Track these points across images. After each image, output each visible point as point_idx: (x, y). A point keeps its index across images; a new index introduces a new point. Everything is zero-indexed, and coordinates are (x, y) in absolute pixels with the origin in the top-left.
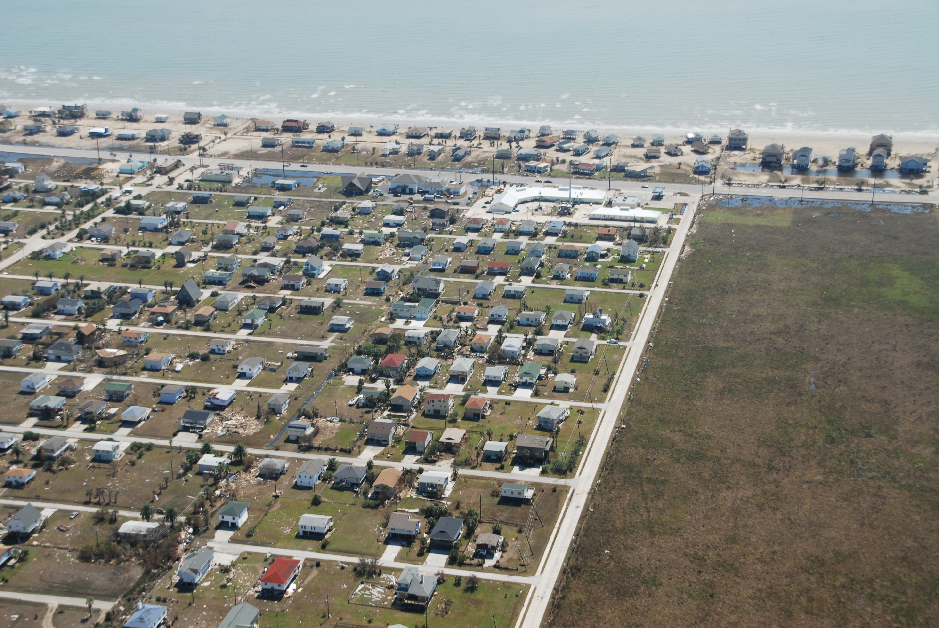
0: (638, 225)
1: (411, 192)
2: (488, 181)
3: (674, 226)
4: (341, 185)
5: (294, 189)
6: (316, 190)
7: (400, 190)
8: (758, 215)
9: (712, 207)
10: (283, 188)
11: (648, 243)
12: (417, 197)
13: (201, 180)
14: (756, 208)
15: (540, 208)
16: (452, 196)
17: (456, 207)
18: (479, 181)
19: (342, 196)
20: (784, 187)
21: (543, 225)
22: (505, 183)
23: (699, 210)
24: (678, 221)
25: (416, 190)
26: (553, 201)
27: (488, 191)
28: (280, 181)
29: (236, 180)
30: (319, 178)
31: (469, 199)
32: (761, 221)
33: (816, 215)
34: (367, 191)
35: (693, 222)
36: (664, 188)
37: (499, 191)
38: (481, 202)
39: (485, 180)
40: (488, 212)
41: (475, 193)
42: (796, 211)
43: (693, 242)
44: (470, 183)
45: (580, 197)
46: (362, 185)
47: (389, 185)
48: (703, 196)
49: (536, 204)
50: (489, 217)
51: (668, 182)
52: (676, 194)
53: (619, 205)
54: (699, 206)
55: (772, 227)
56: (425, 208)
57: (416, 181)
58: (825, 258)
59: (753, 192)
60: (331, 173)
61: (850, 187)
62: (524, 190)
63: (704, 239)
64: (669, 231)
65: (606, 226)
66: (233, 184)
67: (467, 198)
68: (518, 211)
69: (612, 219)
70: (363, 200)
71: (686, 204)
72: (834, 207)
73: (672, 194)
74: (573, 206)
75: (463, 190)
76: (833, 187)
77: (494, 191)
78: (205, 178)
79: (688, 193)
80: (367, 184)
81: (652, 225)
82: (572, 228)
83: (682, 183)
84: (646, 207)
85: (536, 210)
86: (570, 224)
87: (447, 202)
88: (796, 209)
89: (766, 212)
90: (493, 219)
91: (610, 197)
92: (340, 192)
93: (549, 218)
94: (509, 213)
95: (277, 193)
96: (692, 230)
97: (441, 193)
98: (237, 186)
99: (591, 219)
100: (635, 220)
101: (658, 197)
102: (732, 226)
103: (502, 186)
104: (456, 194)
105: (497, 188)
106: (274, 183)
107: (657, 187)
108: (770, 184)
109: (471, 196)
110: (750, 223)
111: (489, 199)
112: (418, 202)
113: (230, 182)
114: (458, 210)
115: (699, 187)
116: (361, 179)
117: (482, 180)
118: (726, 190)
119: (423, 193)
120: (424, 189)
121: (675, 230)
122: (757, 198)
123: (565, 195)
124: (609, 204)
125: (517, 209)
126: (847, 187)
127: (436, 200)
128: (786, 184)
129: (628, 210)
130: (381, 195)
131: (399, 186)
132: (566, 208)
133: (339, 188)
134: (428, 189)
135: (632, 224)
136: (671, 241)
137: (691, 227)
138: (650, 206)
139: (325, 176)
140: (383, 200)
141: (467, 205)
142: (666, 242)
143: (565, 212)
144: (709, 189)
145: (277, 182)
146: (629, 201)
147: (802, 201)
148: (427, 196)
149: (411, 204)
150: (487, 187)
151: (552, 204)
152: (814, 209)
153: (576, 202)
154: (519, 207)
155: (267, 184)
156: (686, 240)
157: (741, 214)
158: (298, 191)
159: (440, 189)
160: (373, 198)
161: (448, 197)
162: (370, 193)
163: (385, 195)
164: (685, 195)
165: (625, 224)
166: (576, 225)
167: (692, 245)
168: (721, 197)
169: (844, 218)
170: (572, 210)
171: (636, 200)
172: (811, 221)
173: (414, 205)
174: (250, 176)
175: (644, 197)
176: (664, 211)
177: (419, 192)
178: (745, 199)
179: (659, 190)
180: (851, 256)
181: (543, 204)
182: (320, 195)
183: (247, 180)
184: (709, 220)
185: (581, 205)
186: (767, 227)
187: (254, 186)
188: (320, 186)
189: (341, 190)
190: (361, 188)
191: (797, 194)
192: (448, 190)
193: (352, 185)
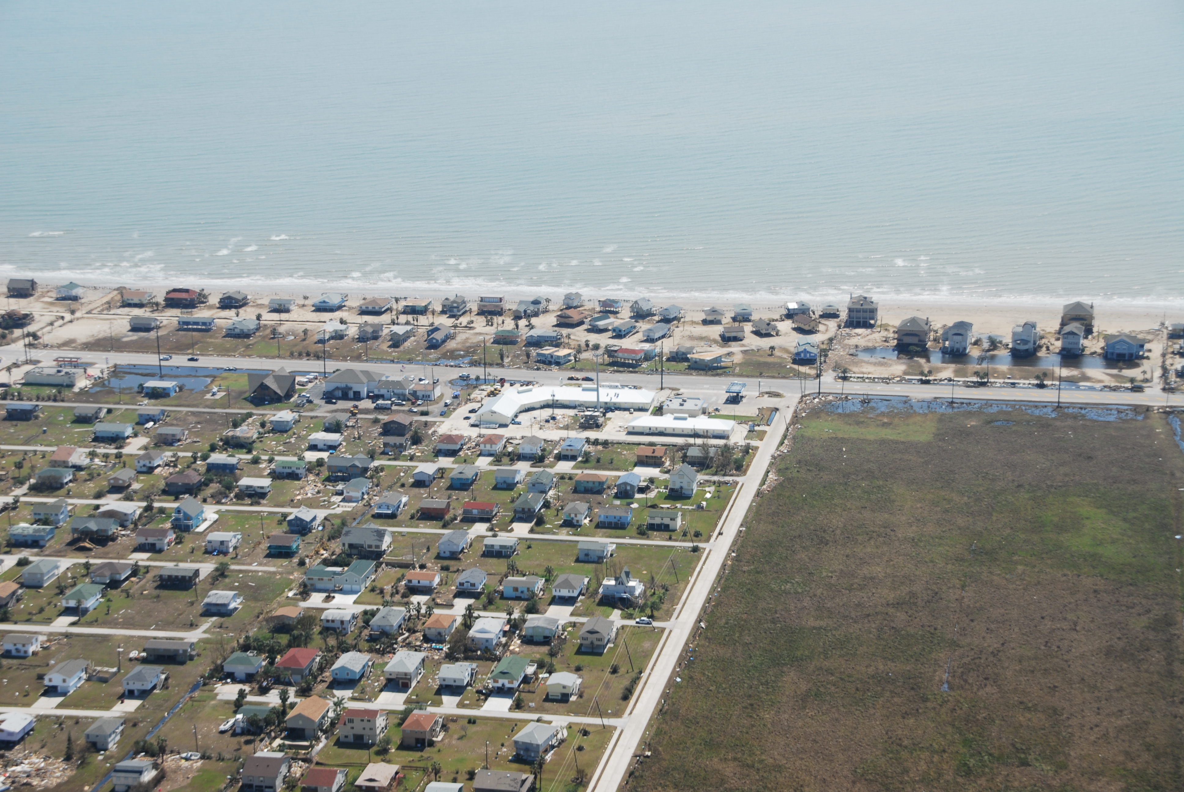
0: (699, 441)
1: (357, 396)
2: (478, 378)
3: (754, 443)
4: (247, 388)
5: (173, 394)
6: (208, 396)
7: (339, 394)
8: (884, 425)
9: (815, 413)
10: (155, 394)
11: (714, 469)
12: (366, 404)
13: (23, 384)
14: (883, 414)
15: (554, 418)
16: (419, 402)
17: (424, 418)
18: (464, 378)
19: (248, 404)
20: (927, 382)
21: (555, 443)
22: (502, 381)
23: (796, 418)
24: (761, 436)
25: (364, 393)
26: (574, 407)
27: (476, 394)
28: (151, 383)
29: (82, 383)
30: (215, 377)
31: (446, 405)
32: (888, 434)
33: (972, 423)
34: (288, 396)
35: (785, 437)
36: (744, 385)
37: (493, 394)
38: (463, 410)
39: (473, 377)
40: (473, 426)
41: (456, 397)
42: (942, 419)
43: (782, 466)
44: (451, 382)
45: (615, 400)
46: (280, 387)
47: (324, 386)
48: (802, 397)
49: (547, 413)
50: (474, 433)
51: (752, 376)
52: (762, 394)
53: (672, 412)
54: (795, 412)
55: (903, 443)
56: (376, 421)
57: (365, 380)
58: (981, 489)
59: (880, 389)
60: (235, 370)
61: (1027, 382)
62: (530, 390)
63: (799, 462)
64: (747, 450)
65: (652, 444)
66: (76, 390)
67: (442, 404)
68: (519, 423)
69: (661, 434)
70: (281, 409)
71: (777, 410)
72: (1001, 412)
73: (757, 394)
74: (604, 415)
75: (437, 392)
76: (1002, 381)
77: (485, 393)
78: (31, 380)
79: (781, 392)
80: (287, 386)
81: (721, 442)
82: (600, 447)
83: (773, 377)
84: (715, 414)
85: (547, 421)
86: (596, 442)
87: (410, 411)
88: (943, 415)
89: (896, 421)
90: (480, 436)
91: (662, 400)
92: (245, 399)
93: (564, 434)
94: (505, 426)
95: (146, 401)
96: (781, 448)
97: (402, 397)
98: (83, 392)
99: (630, 433)
100: (696, 435)
101: (735, 399)
102: (843, 441)
103: (498, 386)
104: (427, 398)
105: (490, 389)
106: (141, 386)
107: (733, 384)
108: (907, 377)
109: (448, 401)
110: (871, 437)
111: (476, 406)
112: (366, 411)
113: (71, 386)
114: (426, 424)
115: (796, 383)
116: (279, 379)
117: (468, 377)
118: (839, 387)
119: (375, 398)
120: (376, 392)
121: (756, 448)
122: (885, 399)
123: (590, 397)
124: (659, 411)
125: (517, 420)
126: (1022, 381)
127: (394, 408)
128: (931, 378)
129: (685, 419)
130: (310, 402)
131: (337, 388)
132: (592, 417)
133: (245, 392)
134: (383, 392)
135: (691, 441)
136: (748, 466)
137: (782, 443)
138: (721, 413)
139: (225, 374)
140: (312, 410)
141: (443, 414)
142: (740, 468)
143: (591, 424)
144: (811, 386)
145: (146, 385)
146: (689, 405)
147: (952, 402)
148: (380, 402)
149: (354, 414)
150: (476, 387)
151: (572, 412)
152: (970, 414)
153: (609, 408)
154: (523, 418)
155: (130, 388)
156: (771, 464)
157: (858, 423)
158: (179, 398)
159: (400, 391)
160: (297, 407)
161: (413, 404)
162: (292, 400)
163: (317, 401)
164: (777, 395)
165: (680, 441)
166: (605, 443)
167: (779, 472)
168: (830, 398)
169: (1014, 428)
170: (601, 420)
171: (700, 404)
172: (964, 433)
173: (359, 416)
174: (105, 376)
175: (714, 399)
176: (741, 420)
177: (368, 397)
178: (866, 401)
179: (736, 388)
180: (1019, 486)
181: (559, 413)
182: (214, 404)
183: (99, 382)
184: (809, 433)
185: (617, 412)
186: (897, 442)
187: (110, 392)
188: (215, 389)
189: (247, 395)
190: (279, 392)
191: (945, 392)
192: (414, 393)
193: (263, 387)
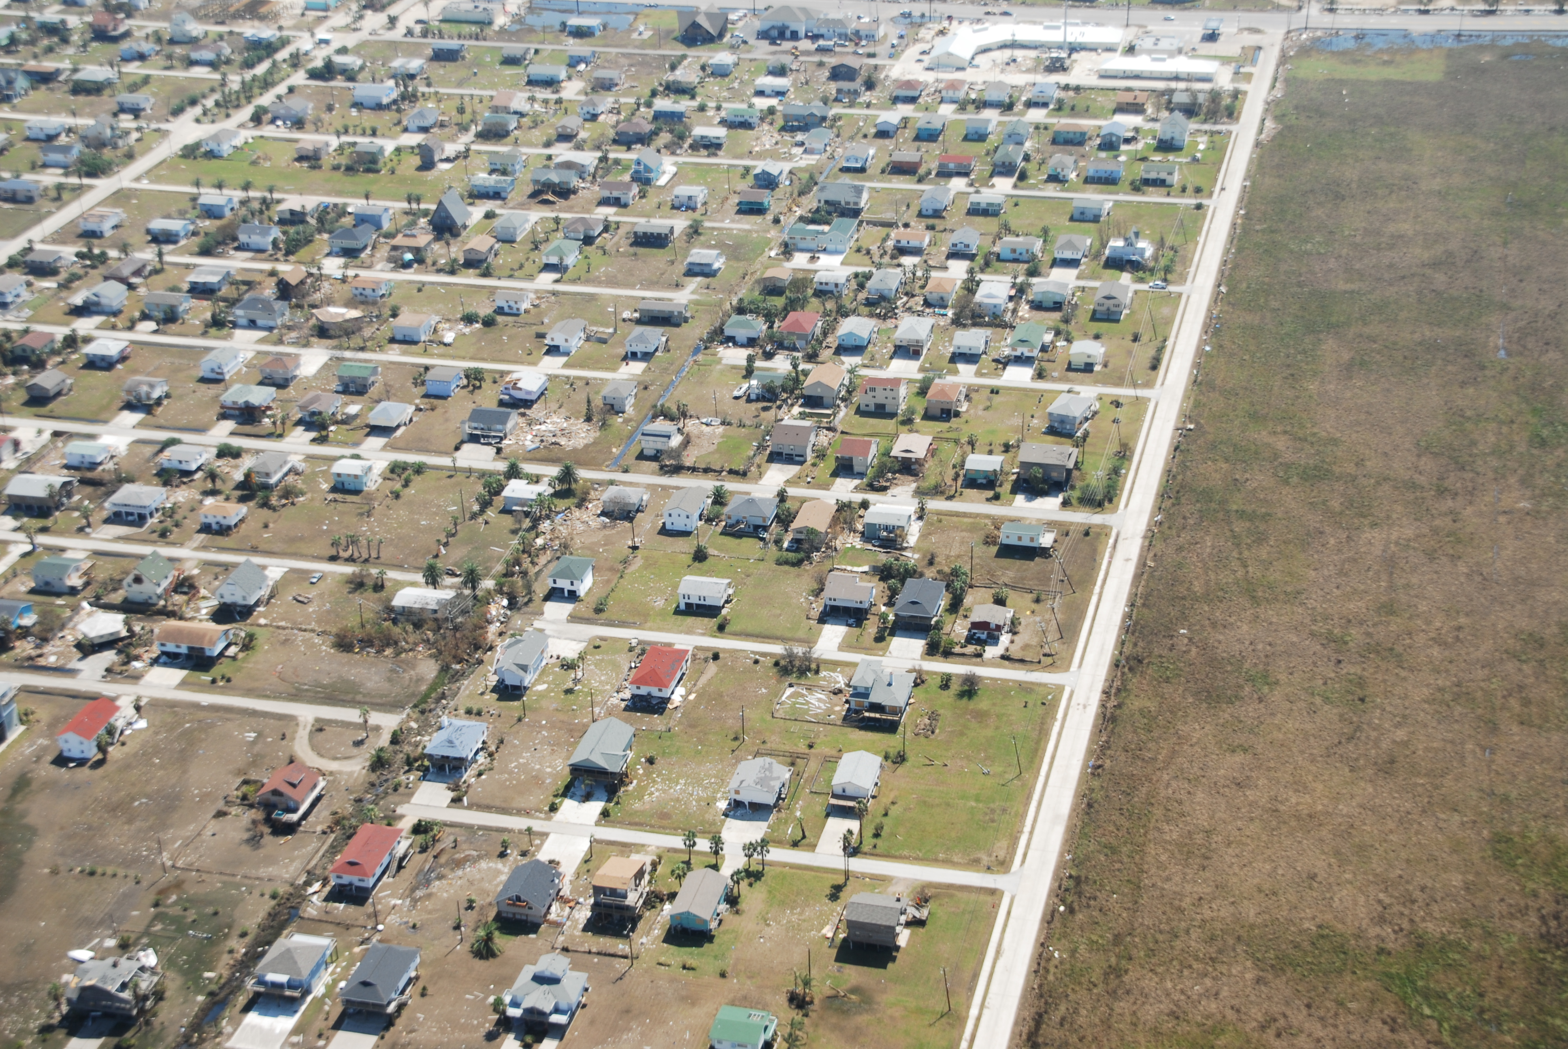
0: (1182, 85)
1: (795, 36)
2: (923, 16)
3: (1243, 86)
4: (676, 26)
5: (598, 33)
6: (635, 35)
7: (775, 33)
8: (1385, 63)
9: (1305, 51)
10: (580, 33)
11: (1202, 117)
12: (805, 45)
13: (441, 21)
14: (1381, 51)
15: (1014, 61)
16: (864, 43)
17: (872, 61)
18: (907, 15)
19: (680, 45)
20: (1426, 12)
21: (1021, 89)
22: (950, 18)
23: (1284, 59)
24: (1248, 77)
25: (802, 33)
26: (1036, 48)
27: (923, 33)
28: (574, 21)
29: (501, 21)
30: (637, 14)
31: (893, 46)
32: (1391, 73)
33: (1487, 58)
34: (721, 35)
35: (1275, 79)
36: (1221, 20)
37: (942, 32)
38: (913, 51)
39: (916, 13)
40: (928, 69)
41: (901, 37)
42: (1450, 54)
43: (1278, 113)
44: (892, 19)
45: (1080, 39)
46: (712, 25)
47: (758, 25)
48: (1289, 32)
49: (1007, 54)
50: (929, 77)
51: (1225, 10)
52: (1241, 30)
53: (1149, 52)
54: (1282, 50)
55: (1410, 83)
56: (821, 64)
57: (803, 18)
58: (1508, 134)
59: (1373, 22)
60: (656, 6)
61: (1543, 8)
62: (986, 29)
63: (1296, 108)
64: (1236, 95)
65: (1129, 90)
66: (496, 27)
67: (888, 45)
68: (977, 67)
69: (1137, 77)
70: (716, 51)
71: (1260, 48)
72: (1517, 45)
73: (1235, 30)
74: (1069, 56)
75: (881, 32)
76: (1513, 8)
77: (933, 33)
78: (449, 16)
79: (1261, 27)
80: (721, 23)
81: (1206, 86)
82: (1071, 93)
83: (1249, 11)
84: (1193, 53)
85: (1008, 64)
86: (1066, 88)
87: (855, 53)
88: (1450, 50)
89: (1398, 58)
90: (937, 80)
91: (1130, 38)
92: (675, 39)
93: (1030, 78)
94: (962, 69)
95: (571, 41)
96: (1274, 92)
97: (844, 36)
98: (502, 31)
99: (1102, 77)
100: (1177, 78)
101: (1211, 37)
102: (1342, 82)
103: (946, 24)
104: (870, 37)
105: (937, 27)
106: (564, 25)
107: (1209, 20)
108: (1403, 7)
109: (895, 42)
110: (1373, 77)
111: (926, 47)
112: (807, 53)
113: (490, 23)
114: (876, 67)
115: (1283, 17)
116: (709, 16)
117: (910, 14)
118: (1327, 20)
119: (815, 37)
120: (816, 32)
121: (1245, 93)
122: (1382, 34)
123: (1055, 36)
124: (1131, 50)
125: (975, 62)
126: (1536, 8)
127: (837, 49)
128: (1430, 7)
129: (1163, 60)
130: (745, 42)
131: (773, 27)
132: (1058, 59)
133: (673, 31)
134: (823, 31)
135: (1173, 85)
136: (1240, 113)
137: (1273, 87)
138: (1199, 52)
139: (647, 11)
140: (749, 52)
141: (891, 56)
142: (1232, 114)
143: (1057, 66)
144: (1298, 20)
145: (570, 23)
146: (1164, 44)
147: (1459, 35)
148: (821, 42)
149: (797, 57)
150: (920, 25)
151: (1033, 54)
152: (1482, 48)
153: (1073, 49)
154: (979, 59)
155: (552, 27)
156: (1266, 111)
157: (1356, 62)
158: (604, 37)
159: (843, 31)
160: (733, 48)
161: (857, 44)
162: (725, 40)
163: (752, 41)
164: (1257, 31)
165: (1161, 85)
166: (1077, 89)
167: (1276, 118)
168: (1319, 33)
169: (1536, 63)
170: (1067, 63)
171: (1176, 44)
172: (1479, 71)
173: (801, 59)
174: (522, 13)
175: (1187, 37)
176: (1225, 60)
177: (807, 36)
178: (1360, 36)
179: (1213, 25)
180: (1552, 129)
181: (1019, 54)
182: (643, 45)
183: (518, 19)
184: (1301, 74)
185: (1083, 53)
186: (1403, 83)
187: (531, 30)
188: (642, 28)
189: (677, 34)
190: (711, 31)
191: (1452, 24)
192: (857, 33)
193: (695, 26)
